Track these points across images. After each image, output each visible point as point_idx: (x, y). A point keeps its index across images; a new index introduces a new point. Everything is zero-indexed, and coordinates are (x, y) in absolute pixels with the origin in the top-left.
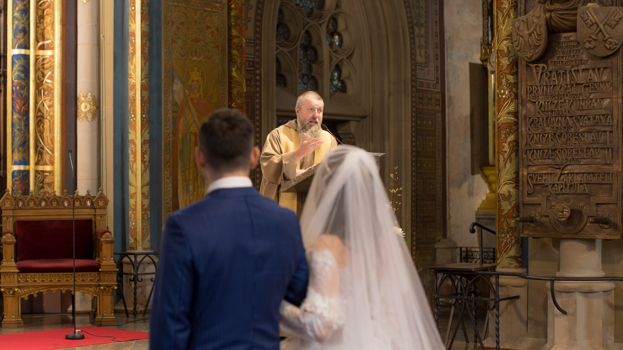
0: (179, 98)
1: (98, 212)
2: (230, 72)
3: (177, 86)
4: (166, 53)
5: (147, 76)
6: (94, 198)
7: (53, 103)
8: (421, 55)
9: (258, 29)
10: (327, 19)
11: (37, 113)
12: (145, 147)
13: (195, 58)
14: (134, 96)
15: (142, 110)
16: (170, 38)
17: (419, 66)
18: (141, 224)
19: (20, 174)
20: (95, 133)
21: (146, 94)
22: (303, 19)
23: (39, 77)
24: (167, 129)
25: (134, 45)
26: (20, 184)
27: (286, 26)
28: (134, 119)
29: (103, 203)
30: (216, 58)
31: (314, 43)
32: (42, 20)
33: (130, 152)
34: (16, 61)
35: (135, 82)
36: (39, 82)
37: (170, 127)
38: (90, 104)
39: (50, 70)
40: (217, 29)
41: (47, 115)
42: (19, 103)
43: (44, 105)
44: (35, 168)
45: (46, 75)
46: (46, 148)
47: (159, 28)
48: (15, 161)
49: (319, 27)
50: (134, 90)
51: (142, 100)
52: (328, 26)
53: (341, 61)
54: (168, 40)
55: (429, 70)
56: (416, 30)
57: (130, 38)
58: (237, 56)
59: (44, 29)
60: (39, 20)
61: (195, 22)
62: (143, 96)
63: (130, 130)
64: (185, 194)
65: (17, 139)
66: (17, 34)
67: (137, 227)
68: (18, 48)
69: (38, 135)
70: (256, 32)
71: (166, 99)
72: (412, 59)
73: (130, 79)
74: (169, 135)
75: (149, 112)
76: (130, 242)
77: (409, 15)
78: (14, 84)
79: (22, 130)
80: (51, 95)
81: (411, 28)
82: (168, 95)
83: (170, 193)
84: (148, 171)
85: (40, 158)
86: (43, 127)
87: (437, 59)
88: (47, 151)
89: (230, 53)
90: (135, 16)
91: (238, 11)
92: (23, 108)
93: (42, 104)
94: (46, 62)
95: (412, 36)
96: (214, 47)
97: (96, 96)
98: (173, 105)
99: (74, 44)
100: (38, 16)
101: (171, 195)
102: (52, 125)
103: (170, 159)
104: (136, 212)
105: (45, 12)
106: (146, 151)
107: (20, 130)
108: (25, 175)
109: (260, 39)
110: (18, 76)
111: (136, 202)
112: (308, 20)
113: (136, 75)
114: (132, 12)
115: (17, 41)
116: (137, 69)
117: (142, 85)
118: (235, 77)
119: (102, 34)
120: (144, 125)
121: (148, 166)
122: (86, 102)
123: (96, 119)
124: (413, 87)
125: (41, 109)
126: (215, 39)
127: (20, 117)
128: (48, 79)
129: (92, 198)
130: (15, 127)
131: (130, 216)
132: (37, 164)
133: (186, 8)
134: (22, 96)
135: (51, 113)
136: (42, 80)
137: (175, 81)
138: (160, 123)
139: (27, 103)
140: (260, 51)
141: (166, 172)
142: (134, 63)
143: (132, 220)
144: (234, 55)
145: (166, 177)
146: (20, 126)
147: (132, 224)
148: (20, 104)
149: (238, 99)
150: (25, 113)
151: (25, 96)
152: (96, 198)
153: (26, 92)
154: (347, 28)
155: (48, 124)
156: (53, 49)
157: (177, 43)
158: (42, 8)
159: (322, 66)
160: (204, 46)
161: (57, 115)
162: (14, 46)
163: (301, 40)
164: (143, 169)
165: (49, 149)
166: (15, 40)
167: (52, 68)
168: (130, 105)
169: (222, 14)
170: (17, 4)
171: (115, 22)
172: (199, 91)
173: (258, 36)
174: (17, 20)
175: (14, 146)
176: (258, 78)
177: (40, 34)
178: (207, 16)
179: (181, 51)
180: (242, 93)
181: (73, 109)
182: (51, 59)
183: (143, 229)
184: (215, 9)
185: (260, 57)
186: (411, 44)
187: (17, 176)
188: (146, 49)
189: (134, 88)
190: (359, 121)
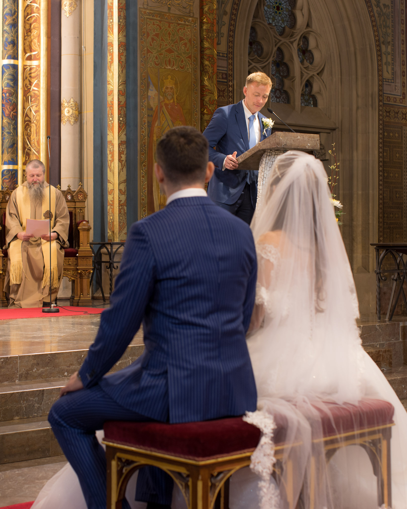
0: (154, 103)
1: (78, 205)
2: (202, 81)
3: (152, 92)
4: (142, 61)
5: (124, 82)
6: (74, 193)
7: (39, 108)
8: (388, 72)
9: (231, 44)
10: (298, 37)
11: (25, 118)
12: (122, 147)
13: (169, 67)
14: (112, 100)
15: (119, 113)
16: (145, 49)
17: (386, 81)
18: (118, 218)
19: (9, 172)
20: (77, 136)
21: (123, 99)
22: (275, 37)
23: (27, 85)
24: (143, 132)
25: (112, 55)
26: (9, 182)
27: (259, 44)
28: (112, 122)
29: (83, 197)
30: (189, 67)
31: (286, 60)
32: (29, 33)
33: (108, 152)
34: (6, 71)
35: (113, 89)
36: (26, 89)
37: (145, 130)
38: (72, 109)
39: (37, 79)
40: (190, 41)
41: (33, 120)
42: (8, 108)
43: (31, 111)
44: (23, 167)
45: (33, 83)
46: (32, 150)
47: (135, 39)
48: (5, 161)
49: (291, 45)
50: (112, 95)
51: (119, 105)
52: (298, 45)
53: (312, 77)
54: (144, 50)
55: (396, 86)
56: (383, 48)
57: (109, 47)
58: (209, 67)
59: (31, 41)
60: (27, 33)
61: (169, 34)
62: (120, 100)
63: (108, 133)
64: (159, 192)
65: (6, 141)
66: (7, 46)
67: (115, 221)
68: (8, 58)
69: (26, 137)
70: (229, 47)
71: (142, 104)
72: (379, 75)
73: (108, 86)
74: (144, 137)
75: (126, 116)
76: (108, 235)
77: (376, 33)
78: (3, 92)
79: (11, 133)
80: (37, 102)
81: (379, 46)
82: (143, 101)
83: (145, 191)
84: (125, 169)
85: (27, 158)
86: (30, 131)
87: (404, 76)
88: (34, 153)
89: (202, 63)
90: (113, 28)
91: (209, 25)
92: (12, 112)
93: (29, 110)
94: (32, 71)
95: (379, 53)
96: (187, 58)
97: (78, 102)
98: (148, 109)
99: (58, 55)
100: (26, 29)
101: (146, 192)
102: (38, 128)
103: (146, 159)
104: (114, 207)
105: (32, 26)
106: (123, 151)
107: (9, 133)
108: (14, 174)
109: (232, 53)
110: (8, 83)
111: (113, 198)
112: (280, 38)
113: (114, 82)
114: (111, 24)
115: (7, 52)
116: (114, 76)
117: (119, 91)
118: (207, 86)
119: (84, 46)
120: (121, 127)
121: (125, 165)
122: (69, 107)
123: (78, 123)
124: (380, 101)
125: (28, 114)
126: (188, 50)
127: (9, 121)
128: (34, 87)
129: (72, 193)
130: (5, 130)
131: (108, 211)
132: (25, 164)
133: (160, 21)
134: (11, 102)
135: (37, 118)
136: (29, 87)
137: (150, 88)
138: (136, 126)
139: (16, 108)
140: (232, 64)
141: (142, 171)
142: (112, 70)
143: (110, 214)
144: (206, 66)
145: (141, 175)
146: (9, 130)
147: (109, 218)
148: (9, 110)
149: (210, 106)
150: (14, 118)
151: (14, 102)
152: (76, 192)
153: (15, 99)
154: (317, 46)
155: (35, 128)
156: (39, 59)
157: (152, 53)
158: (29, 22)
159: (294, 81)
160: (177, 56)
161: (43, 119)
162: (4, 57)
163: (273, 57)
164: (120, 167)
165: (35, 151)
166: (5, 51)
167: (38, 76)
168: (108, 109)
169: (195, 28)
170: (6, 18)
171: (95, 34)
172: (173, 98)
173: (231, 50)
174: (7, 33)
175: (3, 148)
176: (231, 89)
177: (28, 46)
178: (181, 29)
179: (156, 60)
180: (214, 100)
181: (58, 114)
182: (38, 68)
183: (120, 223)
184: (188, 22)
185: (233, 70)
186: (378, 61)
187: (6, 175)
188: (123, 58)
189: (112, 94)
190: (330, 133)
